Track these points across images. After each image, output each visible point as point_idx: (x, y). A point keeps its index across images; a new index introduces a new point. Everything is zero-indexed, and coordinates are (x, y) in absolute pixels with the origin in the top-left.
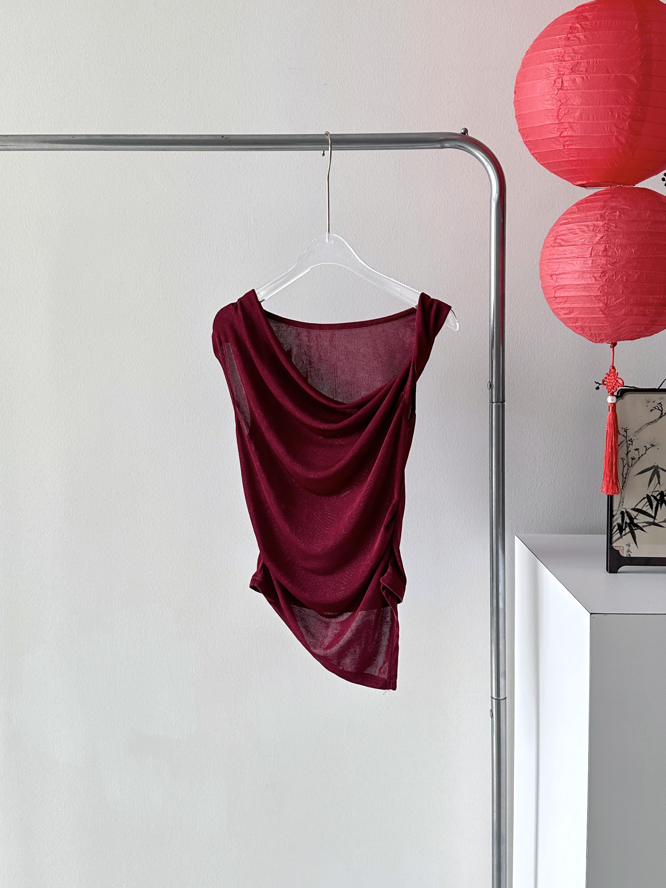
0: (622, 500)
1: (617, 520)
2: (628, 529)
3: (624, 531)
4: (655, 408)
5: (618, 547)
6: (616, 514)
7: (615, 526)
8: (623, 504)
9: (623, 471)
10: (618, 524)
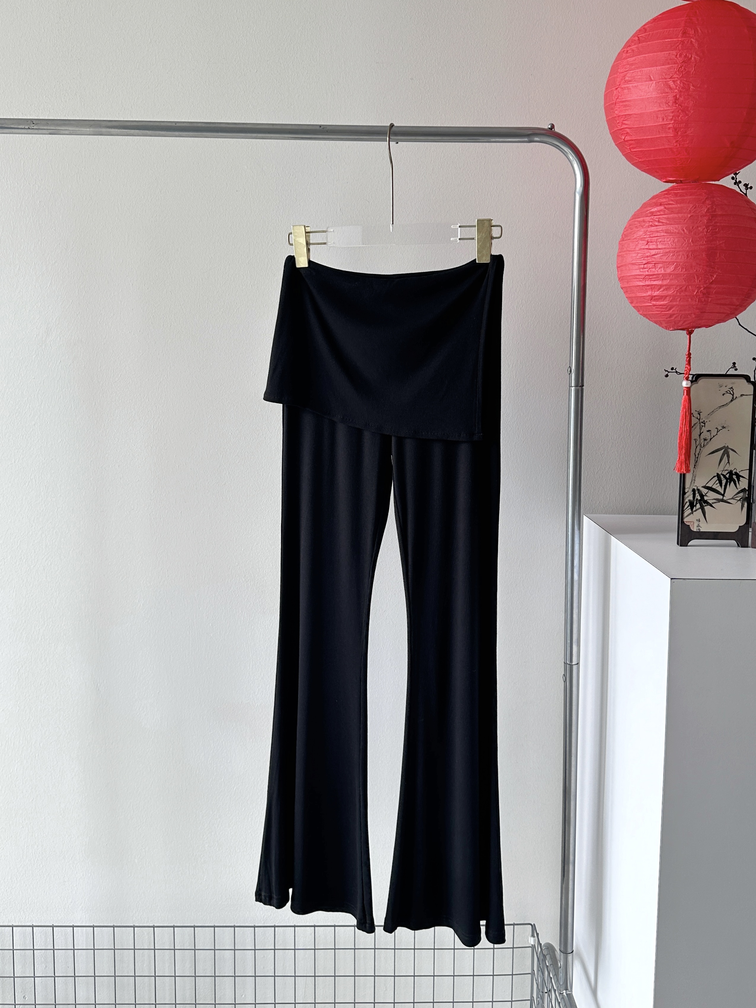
0: (694, 478)
1: (688, 497)
2: (698, 506)
3: (695, 508)
4: (727, 392)
5: (689, 523)
6: (688, 492)
7: (687, 502)
8: (694, 482)
9: (696, 452)
10: (689, 500)
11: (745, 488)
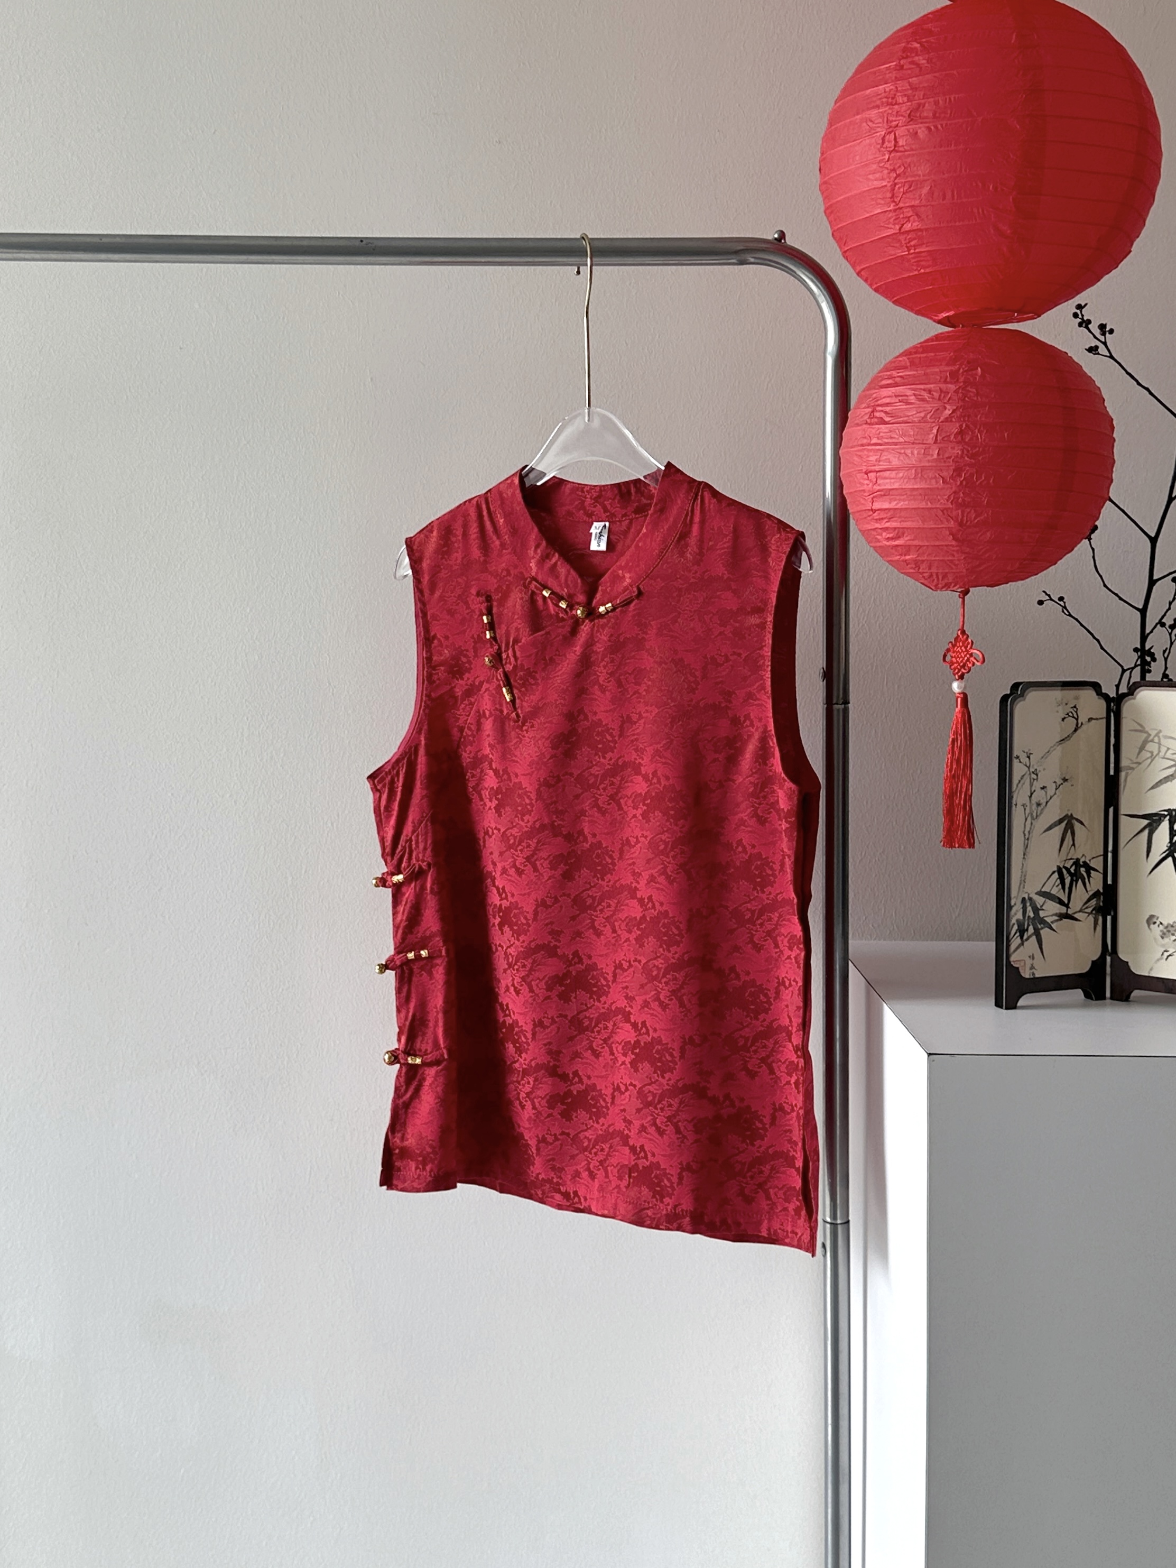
0: (1023, 878)
1: (1016, 914)
2: (1031, 930)
3: (1026, 934)
4: (1068, 714)
5: (1018, 962)
6: (1015, 904)
7: (1014, 924)
8: (1024, 886)
9: (1025, 828)
10: (1018, 921)
11: (1098, 890)
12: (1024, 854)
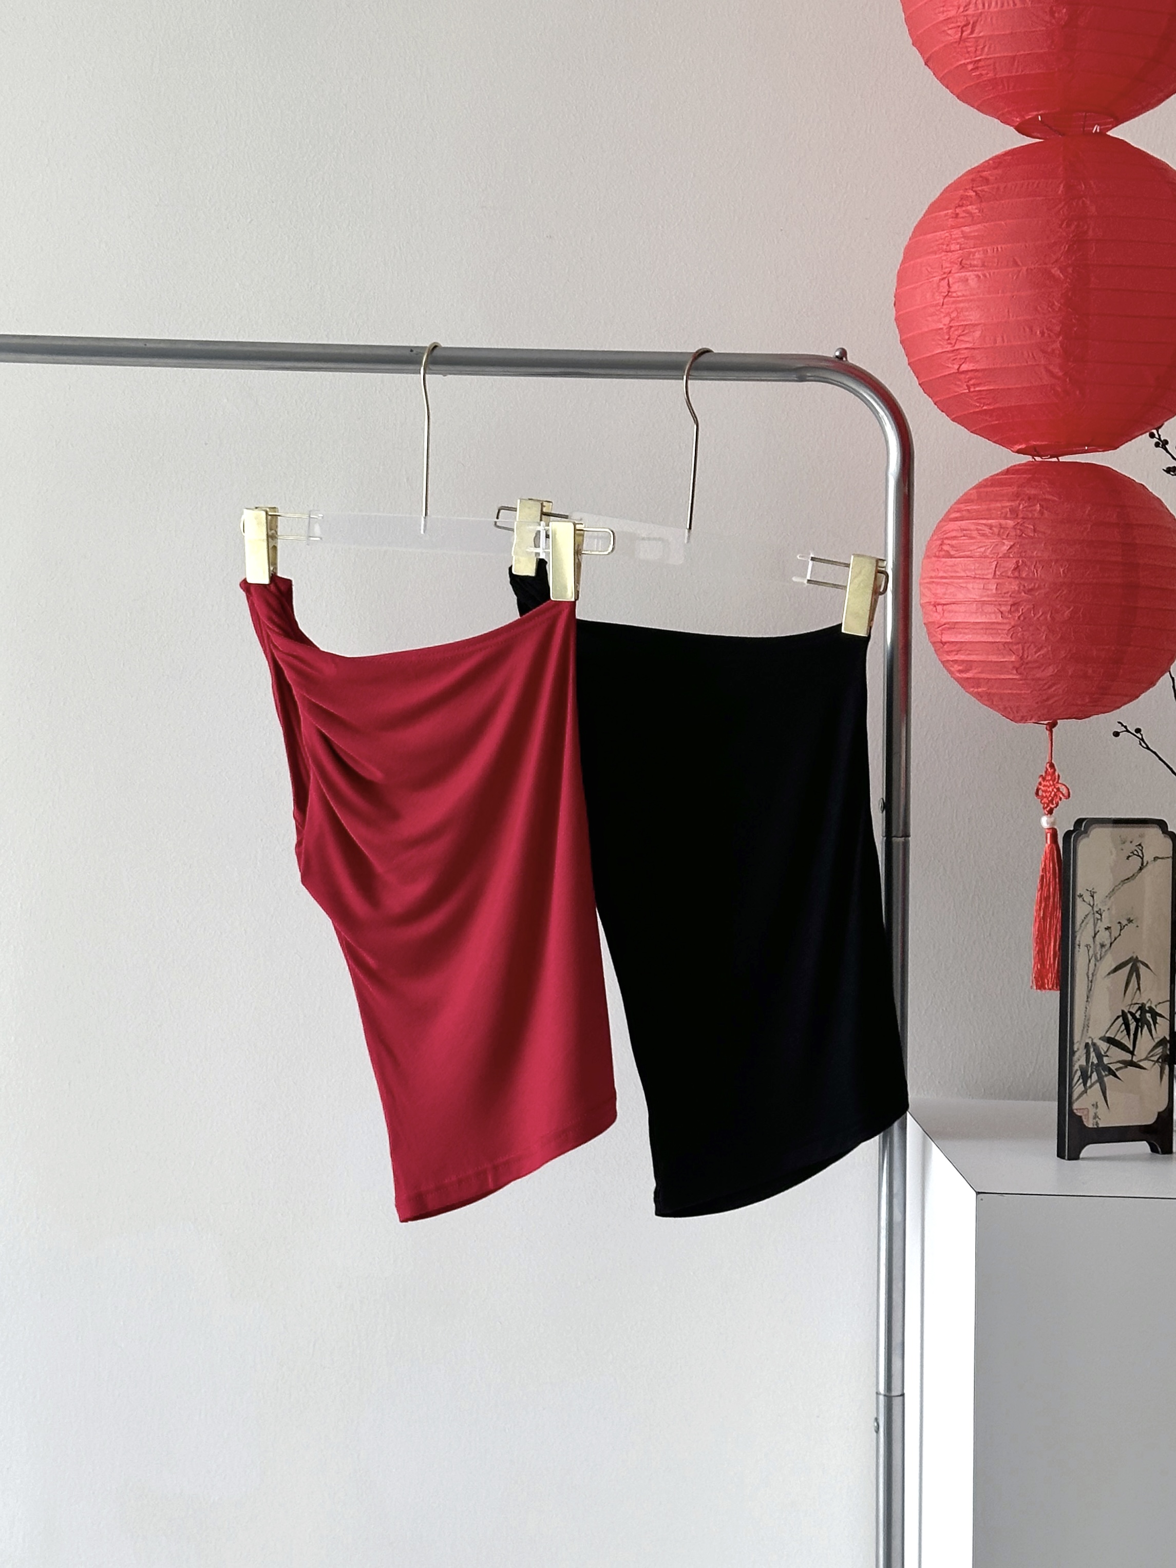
0: (1086, 1023)
1: (1079, 1060)
2: (1095, 1077)
3: (1089, 1081)
4: (1133, 853)
5: (1081, 1111)
6: (1078, 1049)
7: (1077, 1070)
8: (1088, 1030)
9: (1088, 969)
10: (1081, 1067)
11: (1165, 1037)
12: (1088, 998)
